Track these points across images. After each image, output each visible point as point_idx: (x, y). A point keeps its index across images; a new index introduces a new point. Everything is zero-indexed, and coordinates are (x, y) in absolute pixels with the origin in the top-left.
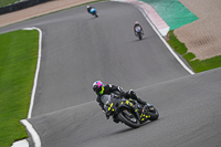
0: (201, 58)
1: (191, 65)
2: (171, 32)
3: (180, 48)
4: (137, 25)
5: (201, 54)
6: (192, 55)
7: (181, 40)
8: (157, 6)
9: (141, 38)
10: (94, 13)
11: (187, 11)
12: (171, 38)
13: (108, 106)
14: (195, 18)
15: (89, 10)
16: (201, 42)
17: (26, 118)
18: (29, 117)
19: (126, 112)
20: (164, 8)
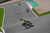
0: (40, 14)
1: (37, 15)
2: (33, 8)
3: (35, 11)
5: (40, 13)
8: (30, 2)
11: (36, 3)
12: (33, 9)
14: (38, 5)
16: (40, 10)
20: (31, 3)
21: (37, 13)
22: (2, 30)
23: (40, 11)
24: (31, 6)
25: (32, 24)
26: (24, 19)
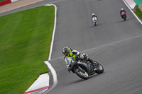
17: (47, 60)
18: (49, 59)
22: (48, 68)
25: (98, 65)
26: (75, 51)
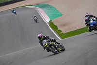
2: (51, 21)
3: (55, 28)
4: (35, 17)
6: (60, 31)
7: (55, 24)
8: (45, 9)
9: (37, 22)
10: (15, 13)
11: (58, 11)
12: (51, 23)
13: (45, 44)
14: (61, 14)
15: (13, 11)
16: (64, 25)
19: (52, 47)
20: (48, 10)
21: (59, 32)
23: (66, 28)
24: (47, 16)
